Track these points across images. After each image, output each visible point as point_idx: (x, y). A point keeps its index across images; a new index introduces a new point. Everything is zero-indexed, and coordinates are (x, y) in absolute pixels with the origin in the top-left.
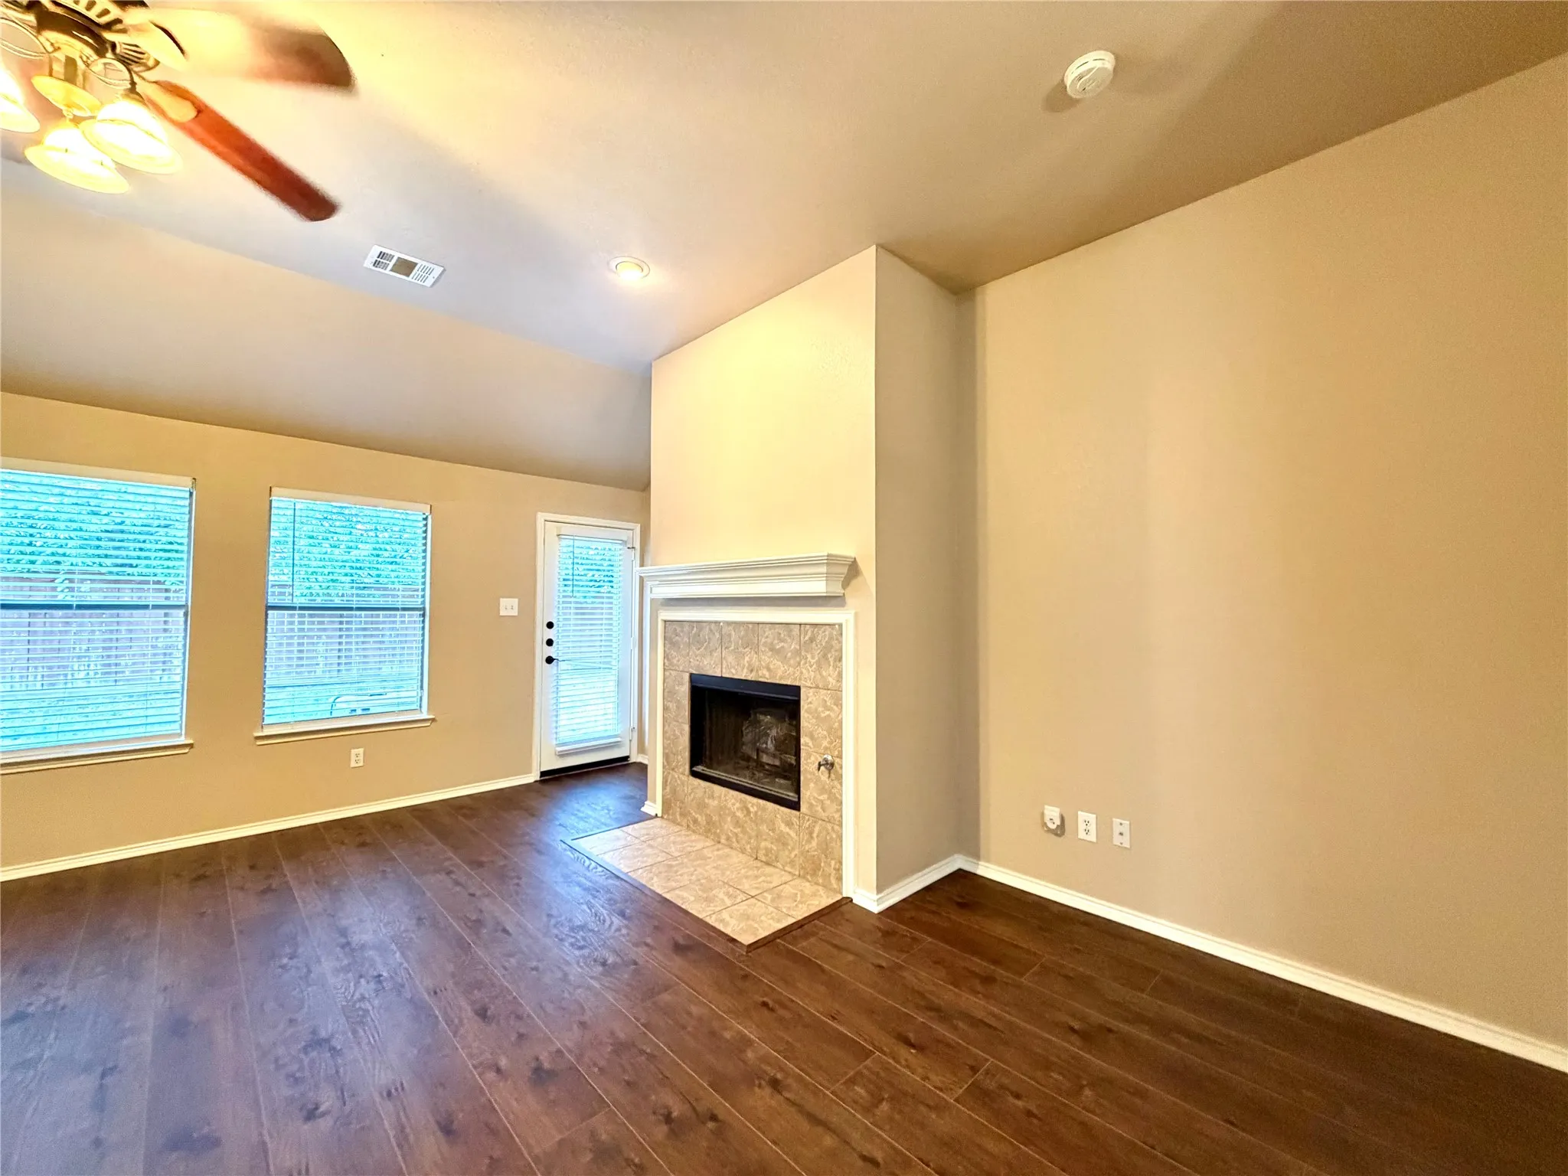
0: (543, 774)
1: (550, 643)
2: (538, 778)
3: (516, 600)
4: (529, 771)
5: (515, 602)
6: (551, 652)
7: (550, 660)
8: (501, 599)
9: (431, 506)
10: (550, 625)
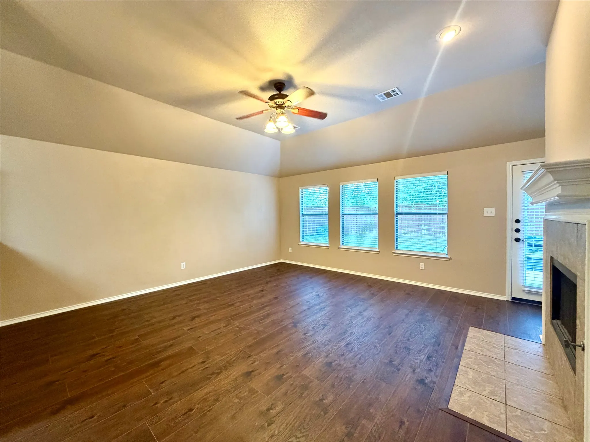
0: (513, 298)
1: (518, 231)
2: (510, 299)
3: (494, 209)
4: (503, 294)
5: (493, 210)
6: (518, 235)
7: (517, 240)
8: (484, 208)
9: (447, 171)
10: (518, 221)
